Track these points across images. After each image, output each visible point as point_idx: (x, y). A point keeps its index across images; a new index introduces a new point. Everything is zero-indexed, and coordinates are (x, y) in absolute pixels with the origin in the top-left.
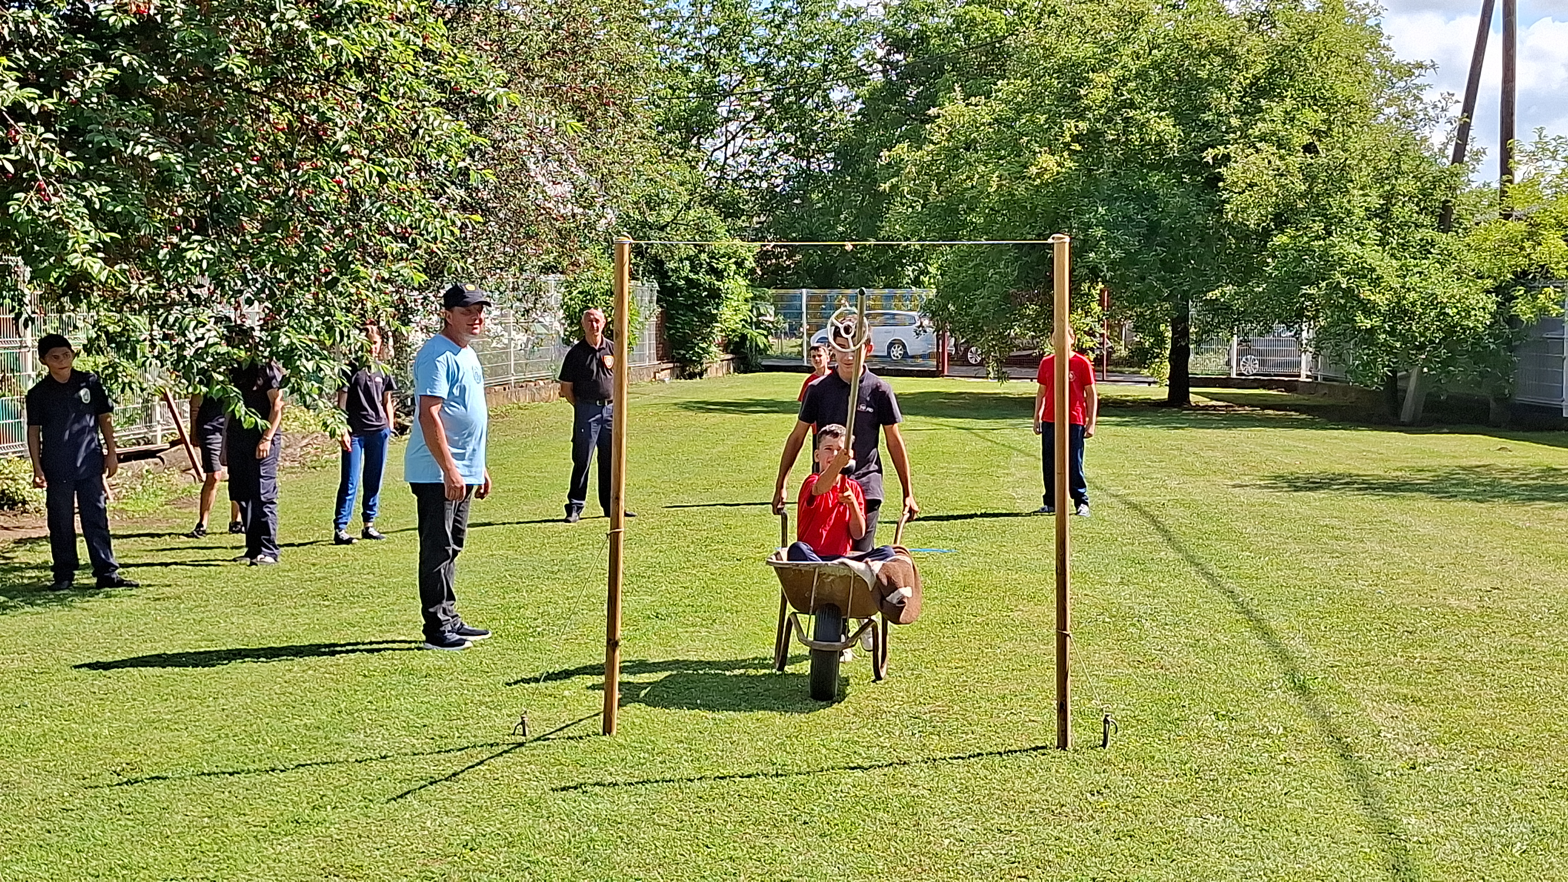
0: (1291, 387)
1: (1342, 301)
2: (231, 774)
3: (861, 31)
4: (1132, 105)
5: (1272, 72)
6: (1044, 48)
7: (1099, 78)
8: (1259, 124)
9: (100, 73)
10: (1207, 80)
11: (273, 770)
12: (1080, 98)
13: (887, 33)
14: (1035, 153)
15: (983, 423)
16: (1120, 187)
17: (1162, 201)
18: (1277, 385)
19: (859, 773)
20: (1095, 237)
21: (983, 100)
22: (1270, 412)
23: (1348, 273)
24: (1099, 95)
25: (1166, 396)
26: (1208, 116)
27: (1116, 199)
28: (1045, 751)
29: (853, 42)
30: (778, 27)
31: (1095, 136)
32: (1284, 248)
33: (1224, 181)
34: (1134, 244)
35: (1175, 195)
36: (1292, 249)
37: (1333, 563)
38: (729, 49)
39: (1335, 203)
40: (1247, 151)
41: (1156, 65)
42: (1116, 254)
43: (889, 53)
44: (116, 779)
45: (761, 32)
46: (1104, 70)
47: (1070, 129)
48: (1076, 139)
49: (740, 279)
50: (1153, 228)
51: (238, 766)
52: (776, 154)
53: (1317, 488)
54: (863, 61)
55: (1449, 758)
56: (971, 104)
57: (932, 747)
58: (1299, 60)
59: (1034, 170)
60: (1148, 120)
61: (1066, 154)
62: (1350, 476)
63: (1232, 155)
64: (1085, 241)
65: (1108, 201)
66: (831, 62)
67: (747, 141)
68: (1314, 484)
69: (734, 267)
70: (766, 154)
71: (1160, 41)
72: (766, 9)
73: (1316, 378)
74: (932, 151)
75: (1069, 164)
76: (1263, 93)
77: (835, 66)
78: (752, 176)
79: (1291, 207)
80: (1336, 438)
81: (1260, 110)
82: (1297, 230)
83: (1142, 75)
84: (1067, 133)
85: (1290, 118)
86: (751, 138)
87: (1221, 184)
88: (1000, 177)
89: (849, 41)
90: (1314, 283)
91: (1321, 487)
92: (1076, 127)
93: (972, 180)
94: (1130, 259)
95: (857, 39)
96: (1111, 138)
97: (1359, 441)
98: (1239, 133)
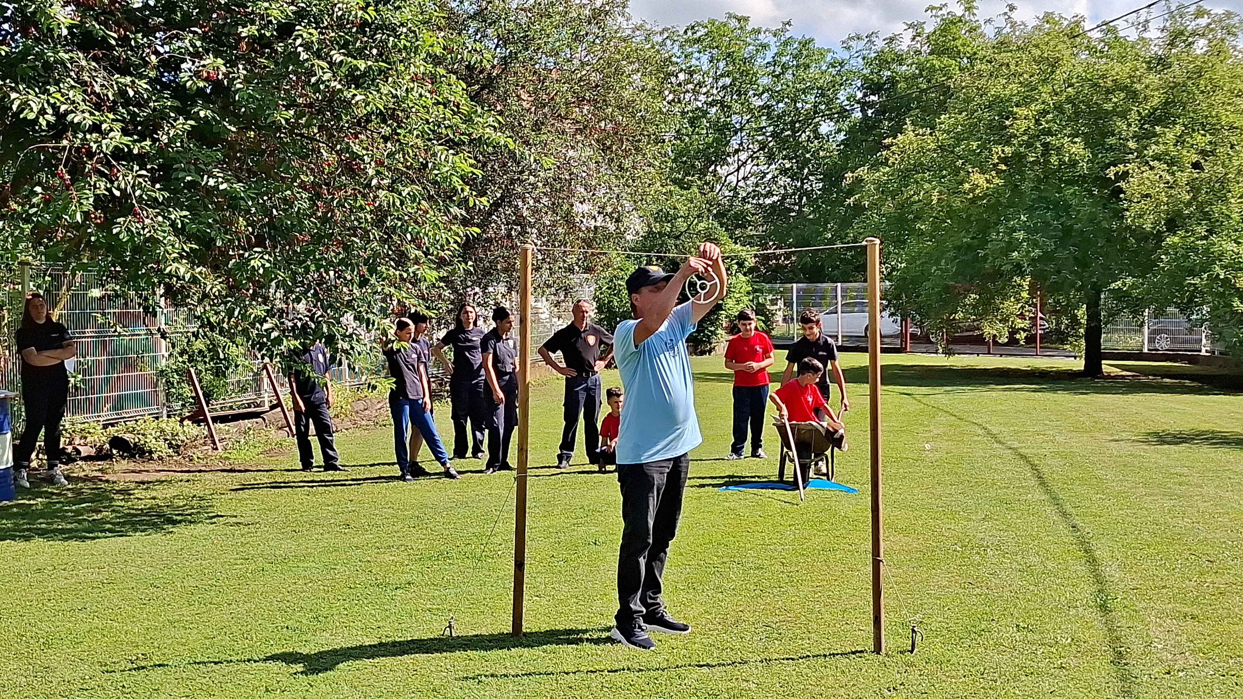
0: (1193, 360)
1: (1221, 290)
2: (216, 663)
3: (844, 78)
4: (1049, 133)
5: (1166, 103)
6: (978, 89)
7: (1022, 111)
8: (1154, 147)
9: (183, 125)
10: (1112, 111)
11: (249, 661)
12: (1006, 127)
13: (865, 79)
14: (969, 172)
15: (924, 390)
16: (1041, 199)
17: (1074, 210)
18: (1181, 358)
19: (705, 670)
20: (1018, 239)
21: (929, 131)
22: (1168, 380)
23: (1226, 267)
24: (1023, 125)
25: (1083, 368)
26: (1112, 140)
27: (1037, 209)
28: (862, 655)
29: (837, 87)
30: (777, 76)
31: (1019, 157)
32: (1174, 246)
33: (1124, 193)
34: (1051, 245)
35: (1084, 205)
36: (1181, 247)
37: (1168, 504)
38: (739, 95)
39: (1217, 209)
40: (1143, 169)
41: (1069, 100)
42: (1036, 253)
43: (865, 95)
44: (130, 666)
45: (765, 81)
46: (1027, 105)
47: (997, 153)
48: (1004, 160)
49: (740, 276)
50: (1067, 231)
51: (223, 657)
52: (777, 177)
53: (1181, 443)
54: (846, 102)
55: (1203, 666)
56: (918, 134)
57: (772, 650)
58: (1189, 93)
59: (967, 186)
60: (1063, 145)
61: (993, 173)
62: (1213, 432)
63: (1131, 171)
64: (1010, 243)
65: (1030, 210)
66: (820, 103)
67: (755, 168)
68: (1179, 439)
69: (736, 267)
70: (769, 176)
71: (1074, 80)
72: (768, 63)
73: (1214, 353)
74: (887, 173)
75: (996, 181)
76: (1159, 121)
77: (823, 107)
78: (758, 195)
79: (1179, 213)
80: (1214, 402)
81: (1155, 135)
82: (1187, 232)
83: (1059, 108)
84: (995, 156)
85: (1180, 140)
86: (758, 165)
87: (1122, 196)
88: (940, 193)
89: (834, 86)
90: (1198, 275)
91: (1183, 442)
92: (1003, 151)
93: (919, 195)
94: (1047, 257)
95: (841, 85)
96: (1032, 159)
97: (1232, 404)
98: (1135, 154)
